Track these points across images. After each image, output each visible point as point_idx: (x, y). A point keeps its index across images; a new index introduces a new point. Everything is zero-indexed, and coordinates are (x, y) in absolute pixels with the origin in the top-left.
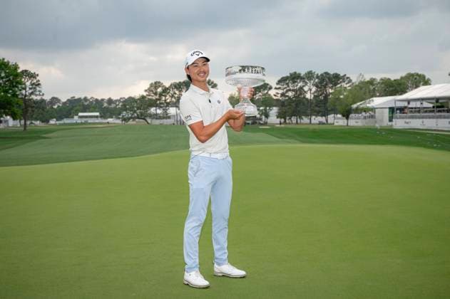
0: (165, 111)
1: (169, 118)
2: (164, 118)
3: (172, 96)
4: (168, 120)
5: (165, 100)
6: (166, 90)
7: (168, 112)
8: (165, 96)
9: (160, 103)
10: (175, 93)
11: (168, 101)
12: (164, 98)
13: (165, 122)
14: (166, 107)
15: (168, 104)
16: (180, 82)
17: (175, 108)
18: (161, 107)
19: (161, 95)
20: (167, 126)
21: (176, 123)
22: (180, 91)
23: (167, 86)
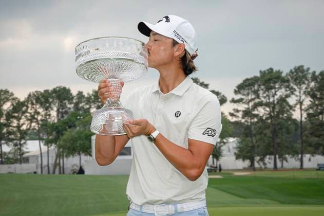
0: (19, 147)
1: (27, 160)
2: (15, 161)
3: (32, 119)
4: (24, 166)
5: (19, 127)
6: (19, 107)
7: (24, 149)
8: (19, 119)
9: (9, 133)
10: (38, 113)
11: (24, 127)
12: (15, 123)
13: (19, 168)
14: (22, 138)
15: (24, 135)
16: (46, 91)
17: (37, 142)
18: (12, 140)
19: (9, 116)
20: (20, 177)
21: (39, 171)
22: (47, 109)
23: (22, 99)
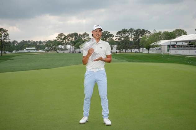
0: (65, 47)
1: (67, 50)
2: (65, 50)
4: (67, 51)
5: (65, 42)
6: (65, 37)
7: (67, 47)
9: (63, 43)
10: (70, 39)
11: (67, 42)
12: (65, 41)
13: (65, 52)
14: (66, 44)
15: (67, 44)
16: (72, 34)
17: (70, 45)
18: (64, 45)
19: (63, 39)
20: (66, 54)
21: (70, 52)
22: (72, 38)
23: (66, 36)
